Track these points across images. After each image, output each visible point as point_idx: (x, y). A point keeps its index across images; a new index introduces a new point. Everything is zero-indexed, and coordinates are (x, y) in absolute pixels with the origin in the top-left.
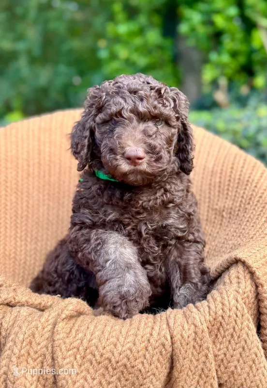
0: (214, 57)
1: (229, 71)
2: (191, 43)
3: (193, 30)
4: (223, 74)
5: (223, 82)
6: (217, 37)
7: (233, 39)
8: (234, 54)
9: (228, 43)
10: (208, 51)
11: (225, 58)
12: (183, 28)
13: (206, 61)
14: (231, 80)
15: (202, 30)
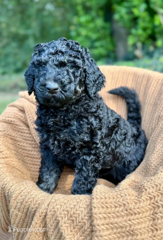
0: (133, 31)
2: (120, 24)
3: (122, 17)
4: (139, 40)
5: (139, 45)
6: (135, 20)
7: (144, 21)
8: (145, 29)
9: (141, 24)
10: (130, 28)
11: (140, 32)
12: (116, 17)
13: (129, 34)
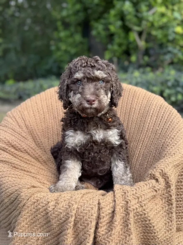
0: (110, 46)
1: (118, 54)
2: (98, 40)
3: (99, 33)
4: (114, 55)
5: (115, 60)
6: (111, 36)
7: (119, 37)
8: (120, 45)
9: (117, 40)
10: (107, 44)
11: (116, 47)
12: (94, 33)
13: (106, 49)
14: (119, 59)
15: (103, 33)
